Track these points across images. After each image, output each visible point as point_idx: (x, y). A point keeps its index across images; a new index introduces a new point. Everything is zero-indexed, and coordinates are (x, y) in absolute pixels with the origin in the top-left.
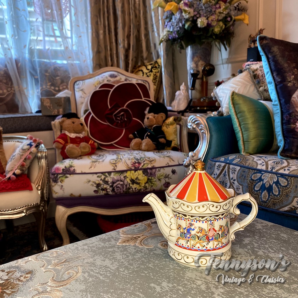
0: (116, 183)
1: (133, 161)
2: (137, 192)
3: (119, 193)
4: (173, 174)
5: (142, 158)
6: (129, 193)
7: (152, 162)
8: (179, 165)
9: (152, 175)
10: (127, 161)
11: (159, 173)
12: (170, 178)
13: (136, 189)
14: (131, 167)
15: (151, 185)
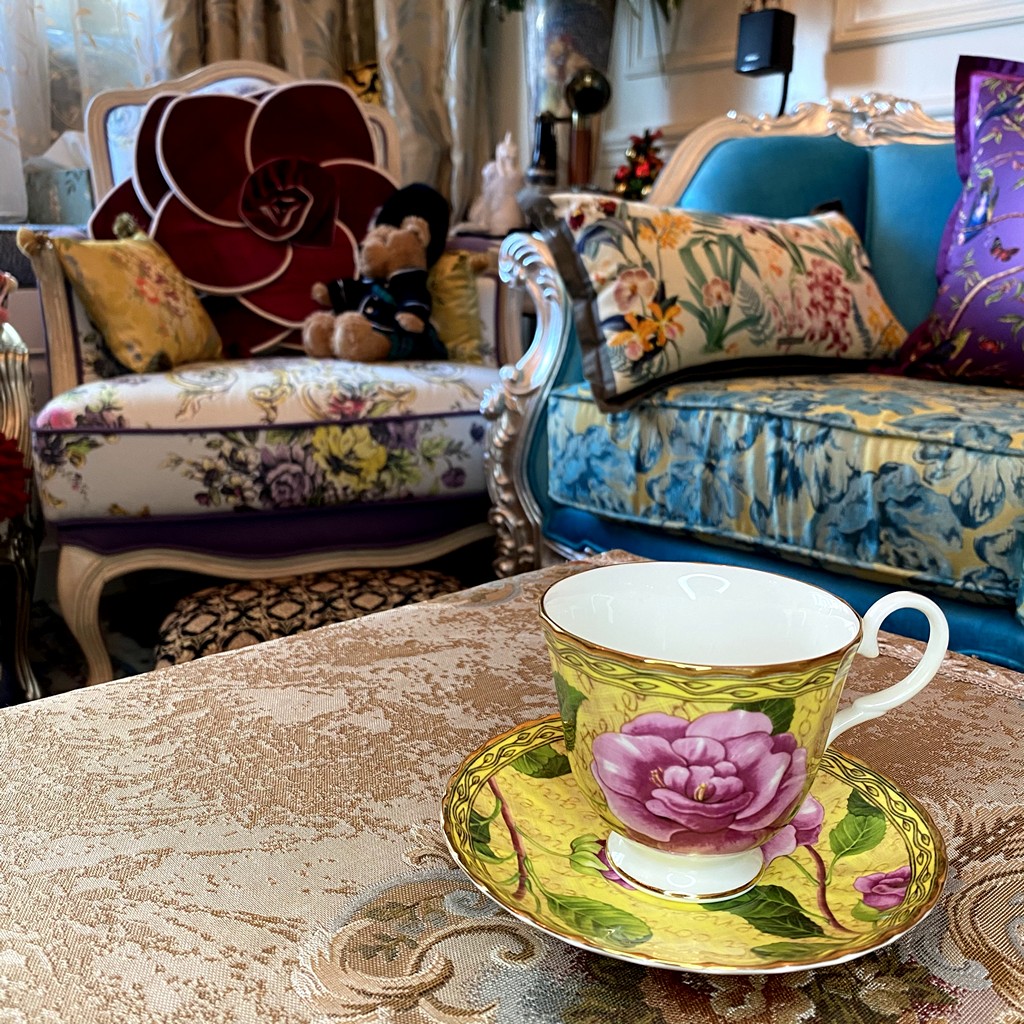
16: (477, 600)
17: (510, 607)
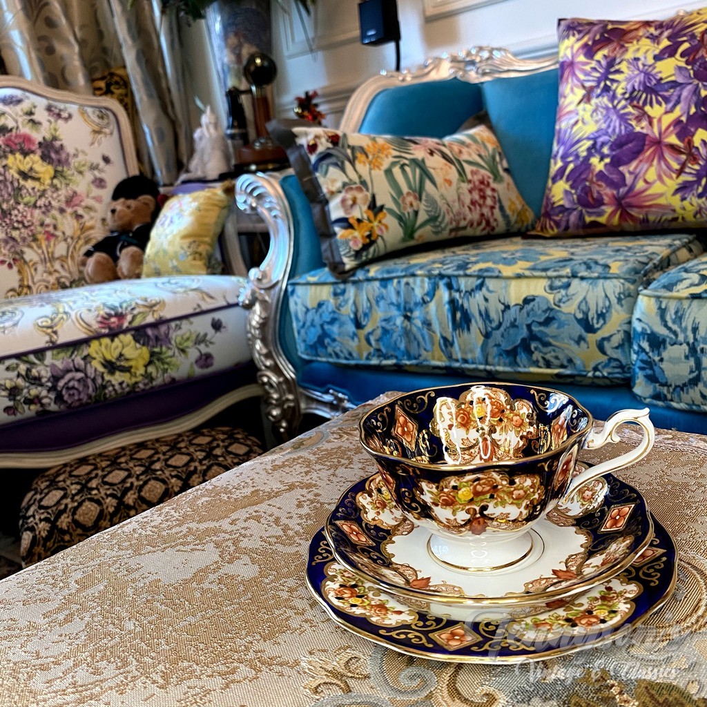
0: (62, 377)
1: (102, 313)
2: (129, 393)
3: (77, 404)
4: (216, 333)
5: (125, 301)
6: (105, 398)
7: (155, 308)
8: (229, 306)
9: (161, 340)
10: (83, 315)
11: (179, 332)
12: (211, 343)
13: (124, 385)
14: (99, 330)
15: (162, 367)
16: (296, 447)
17: (324, 448)
